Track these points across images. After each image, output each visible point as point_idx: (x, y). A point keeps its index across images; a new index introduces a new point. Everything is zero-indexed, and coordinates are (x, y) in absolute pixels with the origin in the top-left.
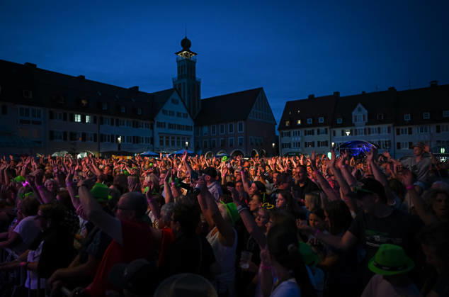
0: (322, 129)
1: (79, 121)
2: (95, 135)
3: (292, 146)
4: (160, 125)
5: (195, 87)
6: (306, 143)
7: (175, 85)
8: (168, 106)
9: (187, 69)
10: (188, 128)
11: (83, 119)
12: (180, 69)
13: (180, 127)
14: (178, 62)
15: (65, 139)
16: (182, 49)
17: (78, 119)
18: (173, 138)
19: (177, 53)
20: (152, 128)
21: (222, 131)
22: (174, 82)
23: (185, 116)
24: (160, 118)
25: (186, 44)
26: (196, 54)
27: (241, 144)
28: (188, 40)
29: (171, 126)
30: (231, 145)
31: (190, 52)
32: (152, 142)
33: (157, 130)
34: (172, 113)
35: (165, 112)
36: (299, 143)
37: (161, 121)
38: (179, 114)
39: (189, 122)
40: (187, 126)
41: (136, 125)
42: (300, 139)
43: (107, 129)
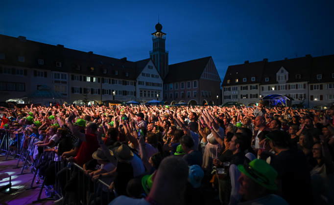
0: (254, 85)
1: (89, 81)
2: (99, 90)
3: (232, 97)
4: (140, 83)
5: (165, 57)
6: (241, 95)
7: (151, 56)
8: (146, 70)
9: (159, 45)
10: (158, 85)
11: (92, 80)
12: (155, 44)
13: (153, 84)
14: (154, 40)
15: (81, 92)
16: (156, 31)
17: (89, 79)
18: (149, 92)
19: (152, 34)
20: (135, 85)
21: (183, 87)
22: (150, 54)
23: (157, 77)
24: (140, 78)
25: (159, 27)
26: (165, 34)
27: (195, 96)
28: (160, 25)
29: (147, 84)
30: (189, 97)
31: (162, 33)
32: (135, 95)
33: (138, 86)
34: (148, 75)
35: (143, 75)
36: (237, 96)
37: (141, 80)
38: (153, 76)
39: (160, 81)
40: (158, 84)
41: (125, 83)
42: (237, 92)
43: (106, 86)
